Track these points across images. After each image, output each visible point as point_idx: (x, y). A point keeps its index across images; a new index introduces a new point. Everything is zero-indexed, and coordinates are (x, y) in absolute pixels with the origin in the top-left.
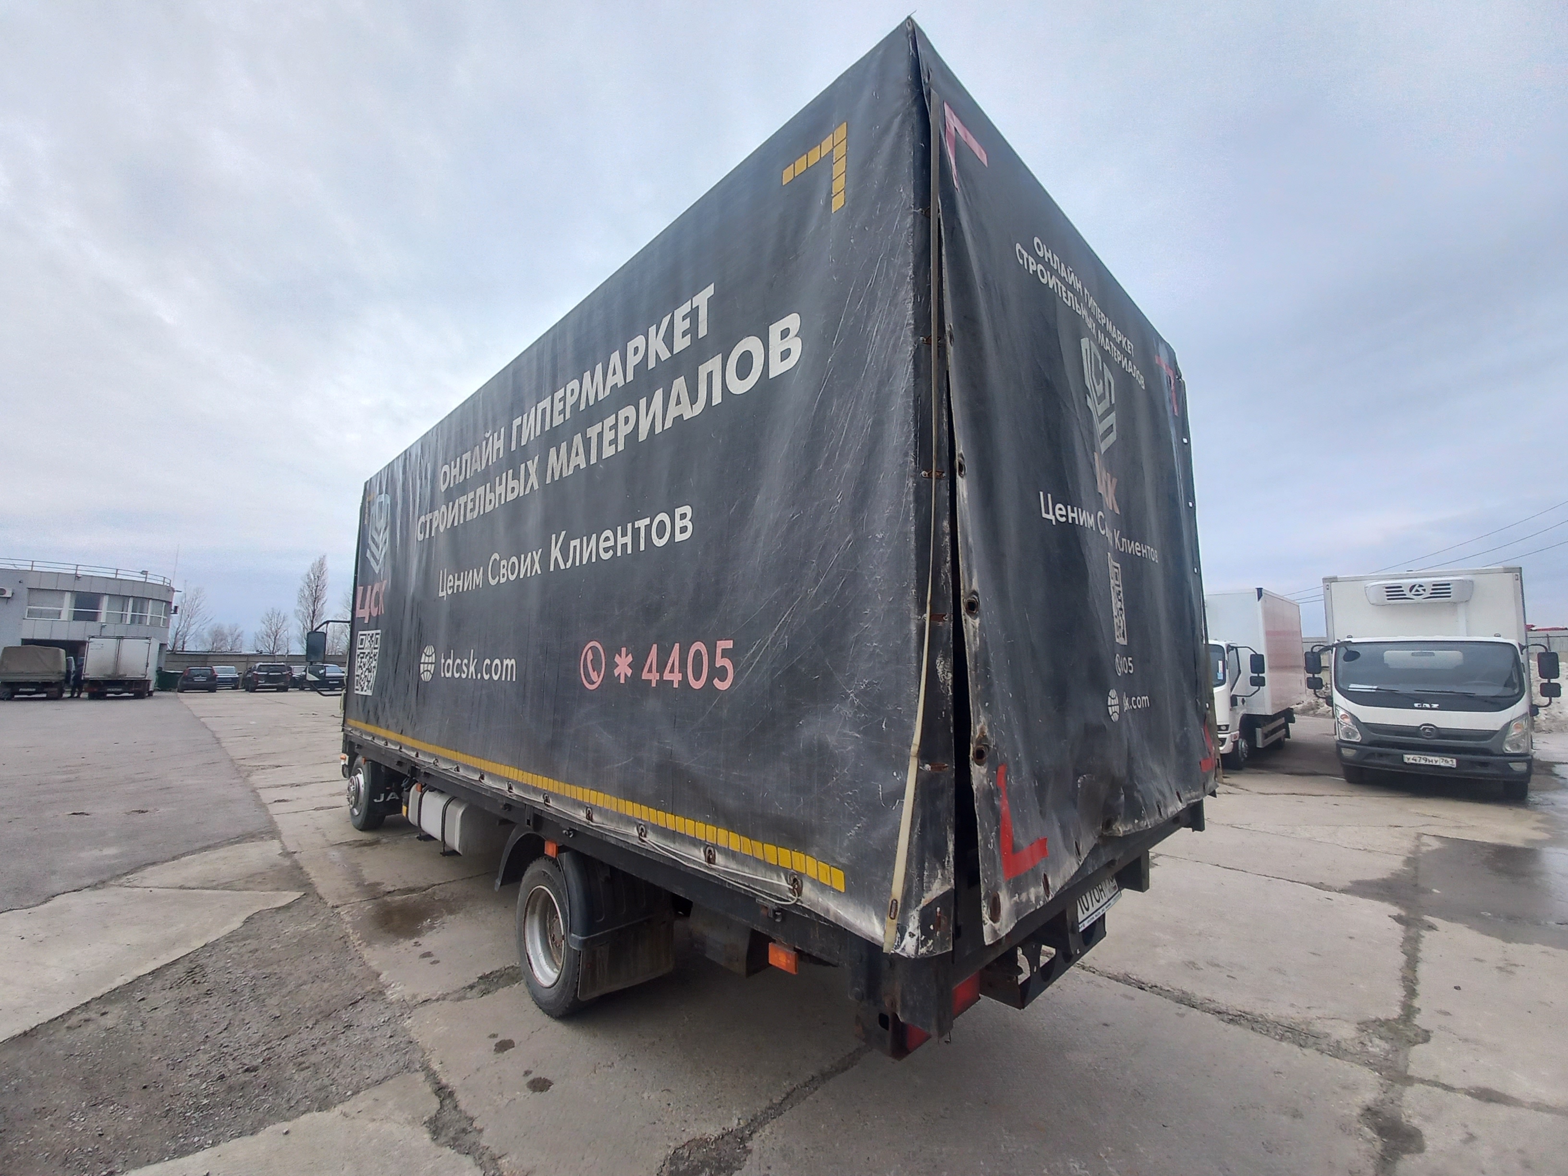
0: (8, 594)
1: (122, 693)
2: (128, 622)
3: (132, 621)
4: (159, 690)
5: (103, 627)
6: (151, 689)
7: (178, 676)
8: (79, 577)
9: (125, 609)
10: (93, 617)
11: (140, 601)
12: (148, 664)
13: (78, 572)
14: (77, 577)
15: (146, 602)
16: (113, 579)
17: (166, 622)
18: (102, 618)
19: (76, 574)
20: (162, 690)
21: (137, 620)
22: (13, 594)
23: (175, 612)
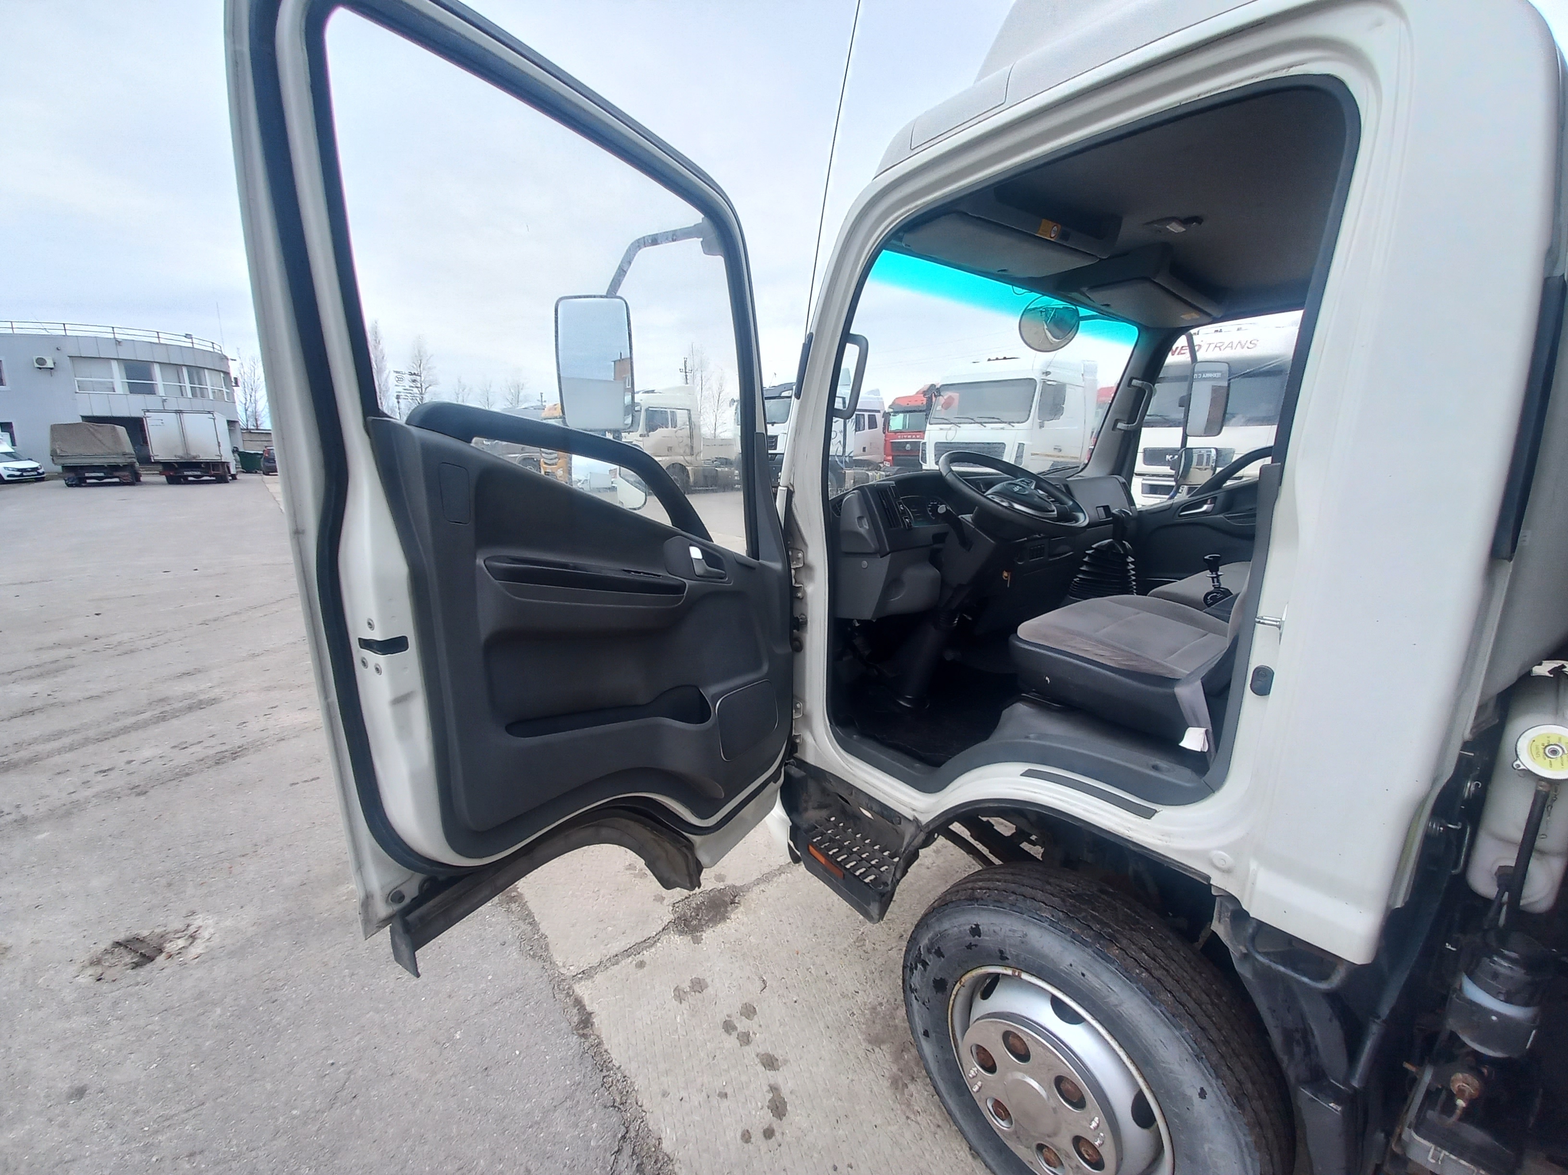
0: (50, 364)
1: (203, 476)
2: (190, 395)
3: (194, 395)
4: (243, 472)
5: (164, 401)
6: (233, 471)
7: (259, 456)
8: (119, 342)
9: (182, 381)
10: (150, 390)
11: (195, 371)
12: (219, 443)
13: (117, 336)
14: (118, 342)
15: (201, 371)
16: (157, 344)
17: (231, 395)
18: (160, 390)
19: (115, 338)
20: (247, 472)
21: (198, 392)
22: (54, 363)
23: (237, 385)
